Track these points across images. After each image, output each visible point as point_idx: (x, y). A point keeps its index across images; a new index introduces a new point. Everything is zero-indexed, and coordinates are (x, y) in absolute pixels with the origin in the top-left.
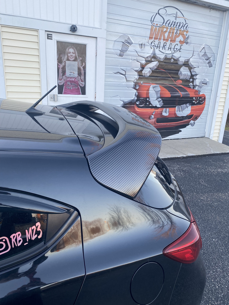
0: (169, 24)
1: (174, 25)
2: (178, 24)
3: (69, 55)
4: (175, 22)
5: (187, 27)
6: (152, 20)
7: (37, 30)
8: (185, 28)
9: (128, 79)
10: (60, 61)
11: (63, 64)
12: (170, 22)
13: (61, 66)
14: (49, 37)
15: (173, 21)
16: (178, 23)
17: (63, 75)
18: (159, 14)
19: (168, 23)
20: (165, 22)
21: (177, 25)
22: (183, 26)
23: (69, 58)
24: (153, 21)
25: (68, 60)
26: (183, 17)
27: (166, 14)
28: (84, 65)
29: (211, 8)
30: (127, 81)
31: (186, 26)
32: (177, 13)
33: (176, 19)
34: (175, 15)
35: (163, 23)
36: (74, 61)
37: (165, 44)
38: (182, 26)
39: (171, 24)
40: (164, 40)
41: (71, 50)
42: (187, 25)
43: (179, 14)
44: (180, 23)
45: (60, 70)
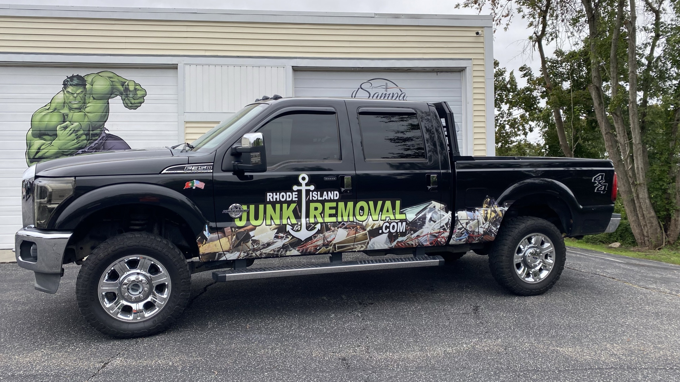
0: (377, 97)
1: (385, 97)
2: (391, 95)
4: (385, 94)
5: (404, 97)
6: (354, 95)
7: (218, 122)
8: (401, 98)
12: (378, 95)
15: (383, 94)
16: (389, 94)
18: (361, 88)
19: (376, 95)
20: (372, 96)
21: (388, 97)
22: (399, 96)
24: (355, 97)
26: (396, 87)
27: (372, 87)
29: (437, 72)
31: (403, 95)
32: (387, 84)
33: (387, 91)
34: (384, 87)
35: (369, 97)
38: (397, 97)
39: (381, 97)
42: (405, 95)
43: (390, 85)
44: (393, 94)
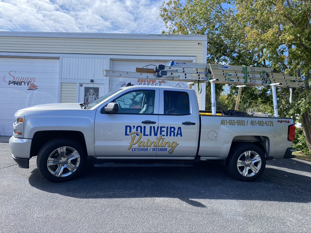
3: (90, 93)
7: (76, 83)
9: (125, 103)
10: (86, 95)
11: (87, 97)
13: (86, 98)
14: (81, 85)
17: (87, 102)
23: (91, 94)
25: (90, 95)
28: (98, 97)
30: (125, 104)
36: (93, 95)
37: (149, 84)
40: (148, 82)
41: (92, 90)
45: (86, 100)
